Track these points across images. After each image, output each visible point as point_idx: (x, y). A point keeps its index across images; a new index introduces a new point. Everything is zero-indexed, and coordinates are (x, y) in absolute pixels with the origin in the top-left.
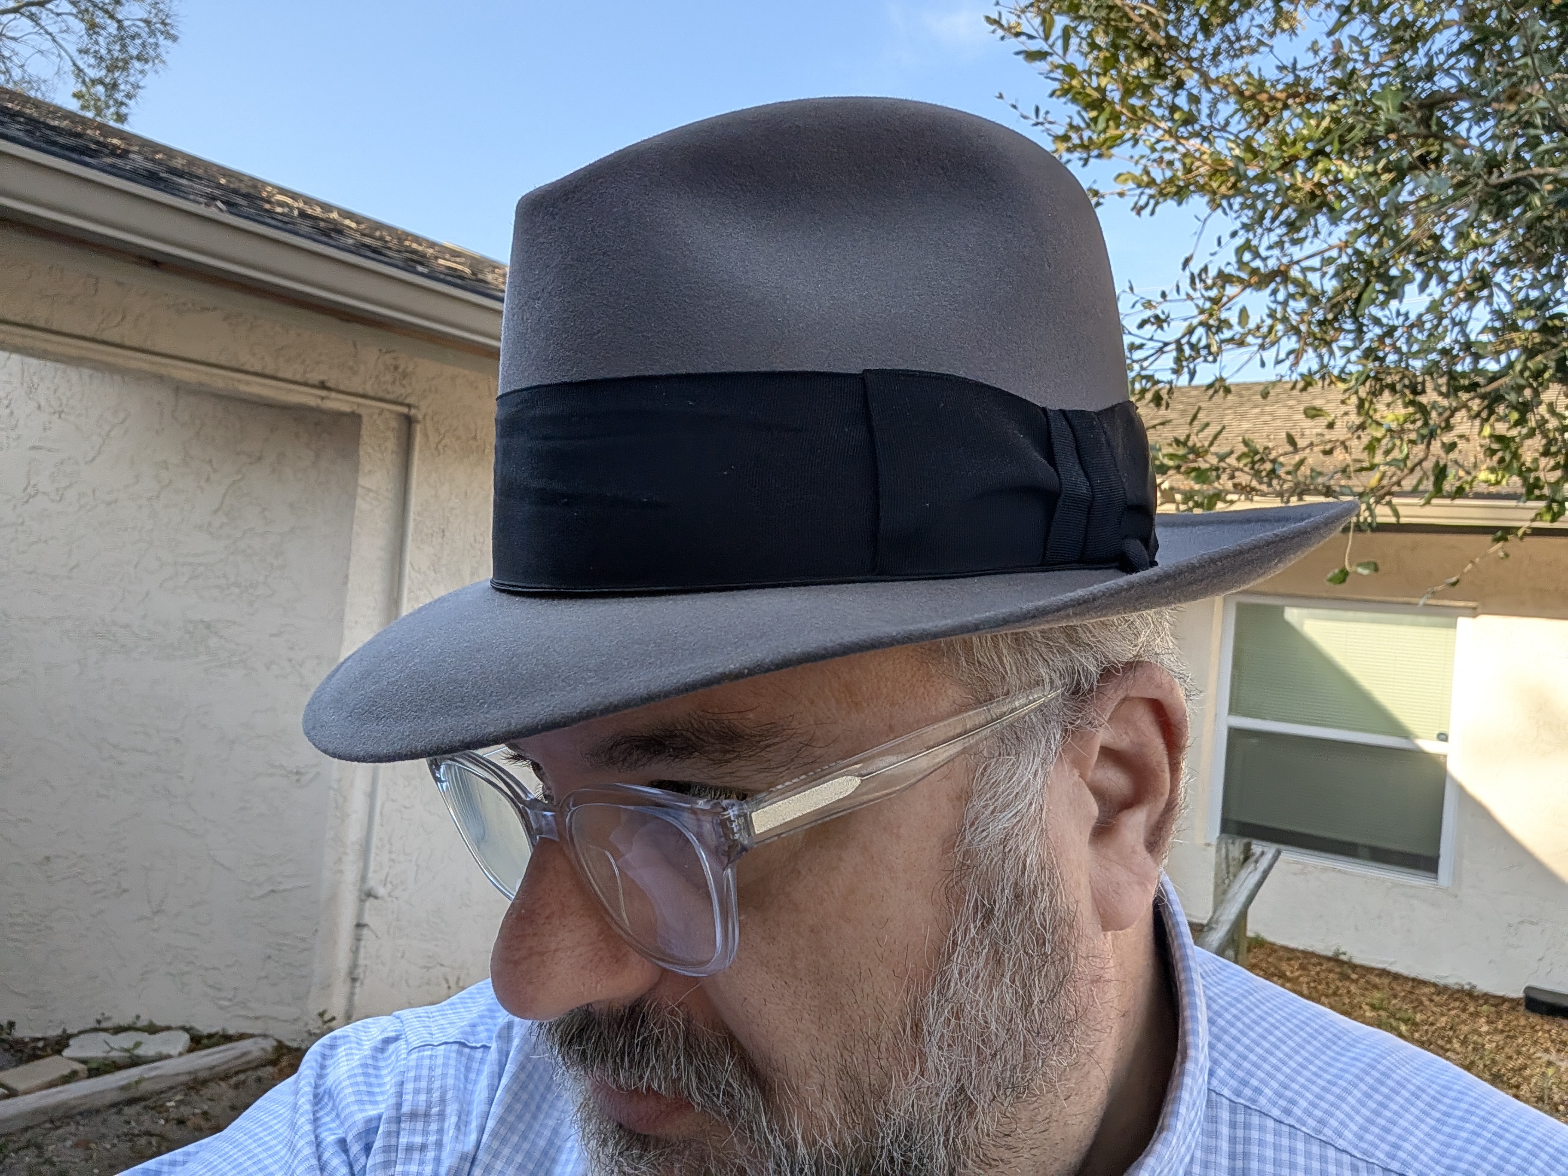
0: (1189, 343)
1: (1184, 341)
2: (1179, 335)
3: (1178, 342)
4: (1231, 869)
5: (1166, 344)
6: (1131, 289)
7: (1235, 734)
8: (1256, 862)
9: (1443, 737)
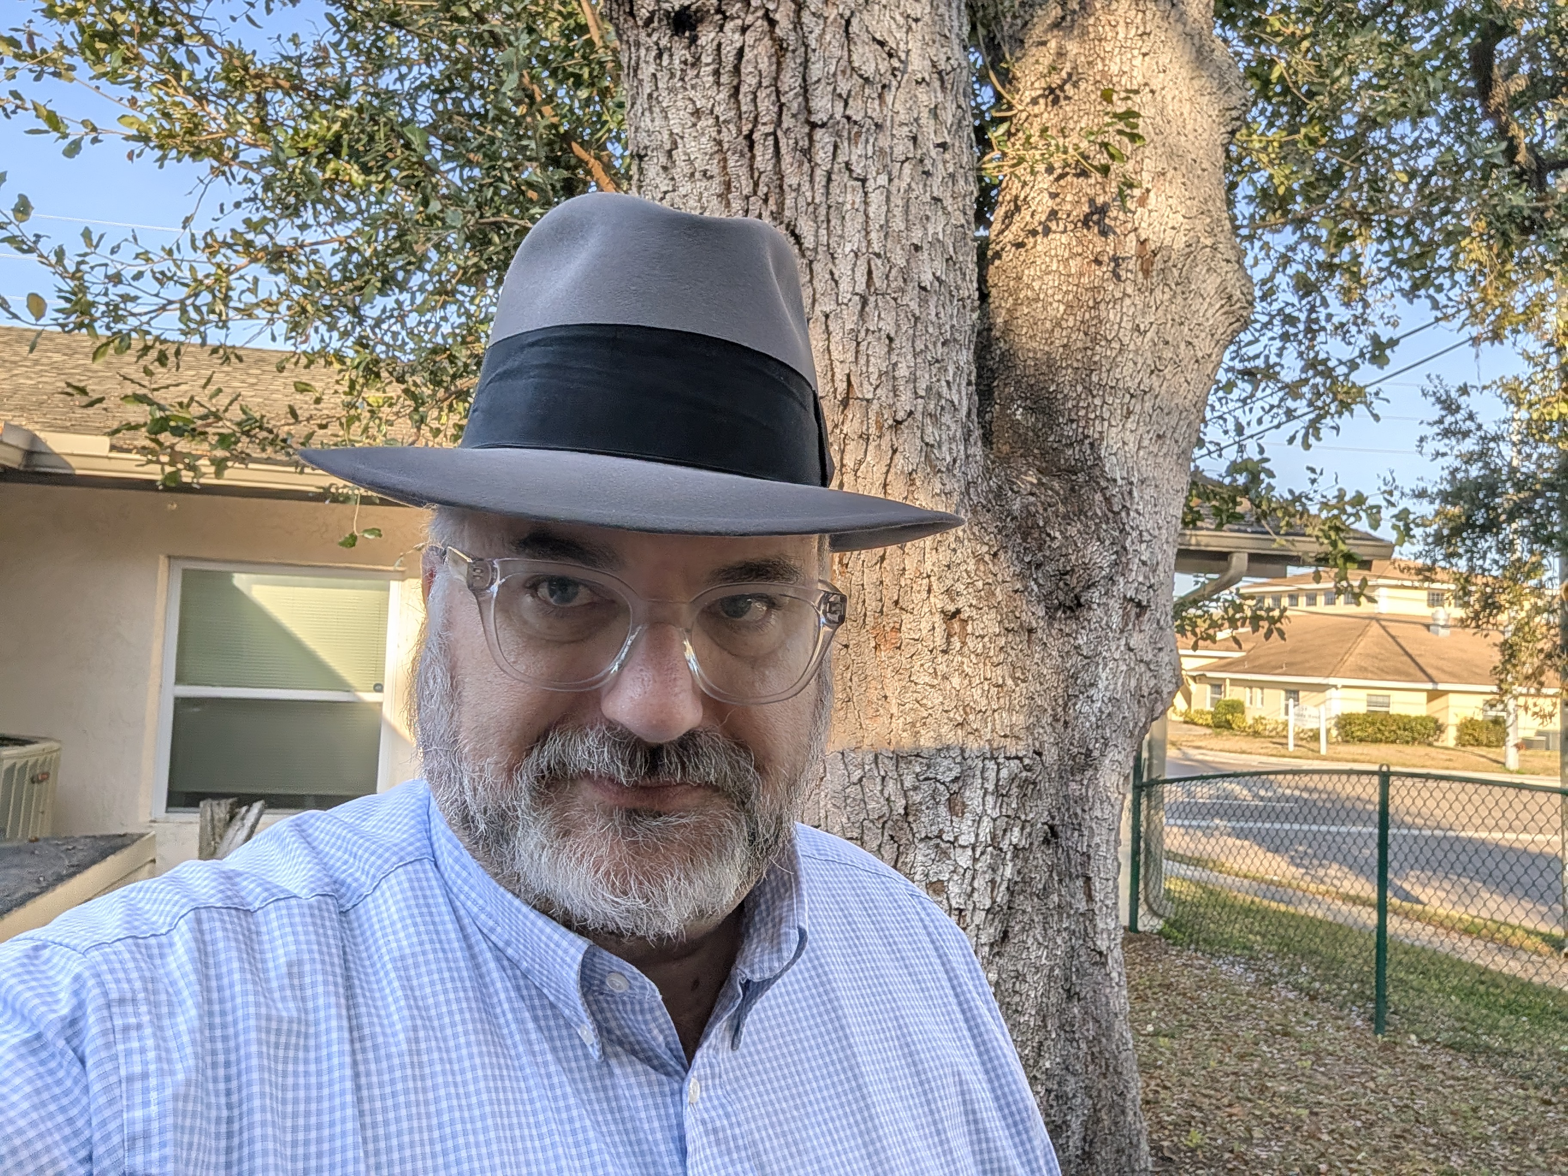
0: (193, 304)
1: (189, 302)
2: (183, 296)
3: (182, 302)
4: (217, 830)
5: (170, 302)
6: (135, 239)
7: (181, 703)
8: (243, 819)
9: (378, 688)
